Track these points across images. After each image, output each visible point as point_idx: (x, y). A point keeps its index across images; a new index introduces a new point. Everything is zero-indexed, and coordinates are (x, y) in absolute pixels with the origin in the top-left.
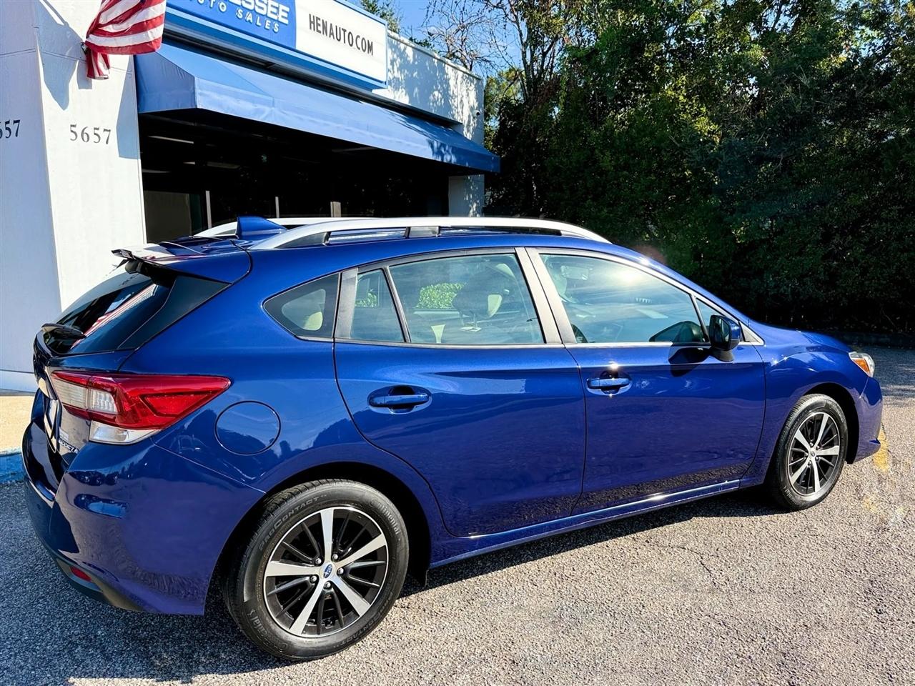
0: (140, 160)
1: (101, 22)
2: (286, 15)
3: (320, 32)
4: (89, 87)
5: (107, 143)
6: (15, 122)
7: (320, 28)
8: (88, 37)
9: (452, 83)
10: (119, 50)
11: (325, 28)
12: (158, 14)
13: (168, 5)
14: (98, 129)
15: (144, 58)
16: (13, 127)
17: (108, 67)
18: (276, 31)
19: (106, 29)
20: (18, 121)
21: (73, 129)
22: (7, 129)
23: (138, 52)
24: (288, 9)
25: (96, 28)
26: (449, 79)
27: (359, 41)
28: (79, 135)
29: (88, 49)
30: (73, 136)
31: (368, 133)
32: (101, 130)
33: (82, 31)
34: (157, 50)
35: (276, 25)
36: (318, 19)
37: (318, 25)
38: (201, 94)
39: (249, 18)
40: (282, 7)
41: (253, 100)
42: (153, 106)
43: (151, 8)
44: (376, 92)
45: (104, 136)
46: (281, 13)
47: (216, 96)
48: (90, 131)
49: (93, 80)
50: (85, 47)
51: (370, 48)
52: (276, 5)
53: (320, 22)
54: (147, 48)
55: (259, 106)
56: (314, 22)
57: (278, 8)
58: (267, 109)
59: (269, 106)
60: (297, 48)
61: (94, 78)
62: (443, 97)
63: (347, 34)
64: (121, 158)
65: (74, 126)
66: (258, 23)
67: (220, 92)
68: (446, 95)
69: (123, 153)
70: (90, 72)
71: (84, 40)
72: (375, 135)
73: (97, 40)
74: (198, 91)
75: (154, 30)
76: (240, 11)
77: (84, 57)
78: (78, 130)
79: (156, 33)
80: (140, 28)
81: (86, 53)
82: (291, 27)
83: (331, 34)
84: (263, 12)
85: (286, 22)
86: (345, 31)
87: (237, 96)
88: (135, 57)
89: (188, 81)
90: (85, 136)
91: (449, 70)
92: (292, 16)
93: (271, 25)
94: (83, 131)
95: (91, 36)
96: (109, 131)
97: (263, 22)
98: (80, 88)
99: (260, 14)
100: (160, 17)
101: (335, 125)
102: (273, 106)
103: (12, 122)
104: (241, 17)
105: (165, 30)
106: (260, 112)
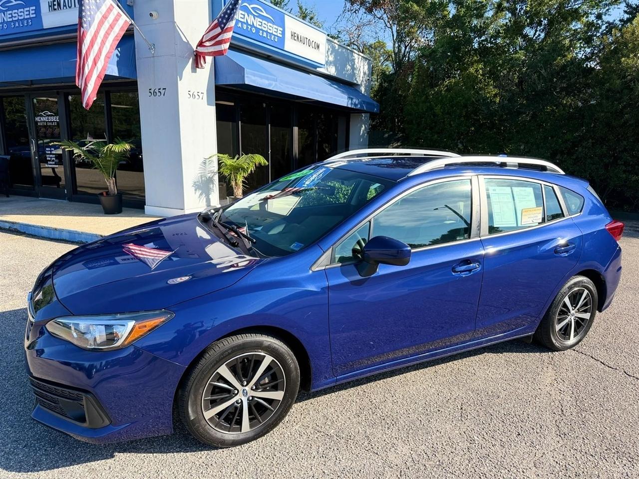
0: (215, 107)
1: (204, 40)
2: (281, 32)
3: (295, 40)
4: (196, 72)
5: (202, 99)
6: (163, 89)
7: (296, 38)
8: (197, 48)
9: (356, 61)
10: (209, 54)
11: (298, 38)
12: (228, 37)
13: (233, 32)
15: (219, 58)
16: (162, 92)
17: (205, 63)
18: (276, 41)
19: (205, 44)
20: (165, 89)
21: (189, 93)
22: (159, 92)
23: (217, 54)
24: (282, 29)
25: (201, 44)
26: (355, 59)
27: (313, 43)
28: (191, 95)
29: (197, 54)
30: (189, 96)
31: (317, 93)
32: (200, 93)
33: (194, 46)
34: (225, 54)
35: (276, 38)
36: (295, 33)
37: (295, 36)
38: (247, 77)
39: (265, 35)
40: (280, 28)
41: (267, 79)
42: (223, 82)
43: (225, 34)
44: (318, 70)
45: (201, 95)
46: (279, 32)
47: (253, 78)
48: (196, 94)
49: (197, 69)
50: (195, 53)
51: (318, 47)
52: (277, 27)
53: (296, 35)
54: (221, 53)
55: (270, 82)
56: (293, 35)
57: (277, 29)
58: (274, 83)
59: (274, 81)
60: (285, 49)
61: (198, 68)
62: (351, 68)
63: (308, 40)
64: (208, 106)
65: (189, 91)
66: (269, 38)
67: (254, 75)
68: (353, 68)
69: (209, 104)
70: (196, 64)
71: (195, 49)
72: (319, 94)
73: (200, 49)
74: (246, 75)
75: (225, 45)
76: (261, 32)
77: (194, 57)
78: (191, 93)
79: (227, 46)
80: (220, 43)
81: (195, 56)
82: (282, 40)
83: (301, 41)
84: (271, 32)
85: (281, 36)
86: (307, 38)
87: (261, 77)
88: (214, 57)
89: (241, 70)
90: (194, 96)
91: (356, 56)
92: (283, 33)
93: (274, 38)
94: (193, 94)
95: (198, 48)
96: (203, 93)
97: (271, 37)
98: (192, 72)
99: (269, 33)
100: (228, 39)
101: (302, 90)
102: (277, 81)
103: (162, 89)
104: (261, 35)
105: (230, 43)
106: (270, 85)
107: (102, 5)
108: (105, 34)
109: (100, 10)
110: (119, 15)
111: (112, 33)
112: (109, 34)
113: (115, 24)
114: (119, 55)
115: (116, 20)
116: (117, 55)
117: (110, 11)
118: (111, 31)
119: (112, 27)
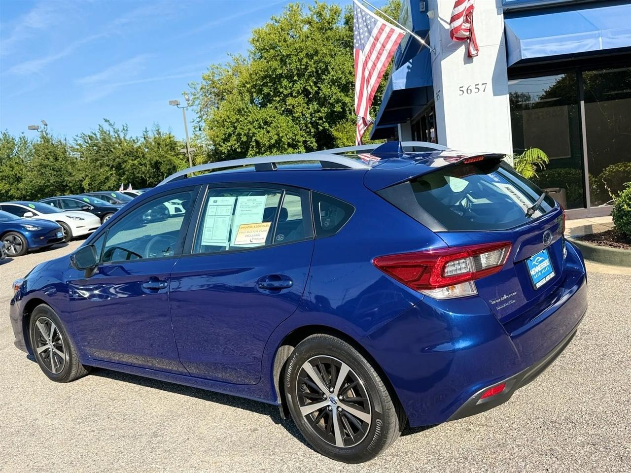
4: (471, 62)
5: (484, 91)
14: (478, 85)
21: (461, 89)
22: (439, 95)
28: (465, 91)
30: (461, 93)
32: (480, 84)
38: (524, 49)
45: (481, 88)
48: (473, 88)
58: (594, 41)
59: (595, 37)
64: (495, 97)
65: (461, 87)
67: (545, 43)
69: (497, 95)
78: (465, 89)
89: (518, 43)
90: (469, 91)
94: (467, 89)
96: (486, 84)
98: (465, 64)
102: (600, 36)
103: (439, 91)
106: (579, 47)
107: (373, 29)
108: (377, 56)
109: (372, 35)
110: (392, 31)
111: (385, 52)
112: (381, 54)
113: (388, 42)
114: (411, 66)
115: (389, 37)
116: (408, 67)
117: (381, 31)
118: (383, 50)
119: (383, 46)
